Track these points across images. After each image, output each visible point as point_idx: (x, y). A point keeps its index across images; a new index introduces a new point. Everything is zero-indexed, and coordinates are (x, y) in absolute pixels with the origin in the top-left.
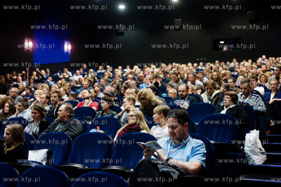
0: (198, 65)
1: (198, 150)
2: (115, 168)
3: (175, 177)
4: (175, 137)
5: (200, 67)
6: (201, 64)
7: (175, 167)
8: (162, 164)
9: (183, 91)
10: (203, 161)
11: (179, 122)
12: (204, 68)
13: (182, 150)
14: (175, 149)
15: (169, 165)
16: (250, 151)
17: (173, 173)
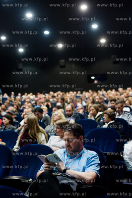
0: (77, 93)
1: (93, 161)
2: (14, 177)
3: (74, 188)
4: (70, 149)
5: (78, 95)
6: (79, 92)
7: (73, 178)
8: (61, 175)
9: (69, 111)
10: (98, 171)
11: (75, 135)
12: (81, 95)
13: (78, 161)
14: (71, 160)
15: (67, 176)
16: (129, 158)
17: (72, 184)
